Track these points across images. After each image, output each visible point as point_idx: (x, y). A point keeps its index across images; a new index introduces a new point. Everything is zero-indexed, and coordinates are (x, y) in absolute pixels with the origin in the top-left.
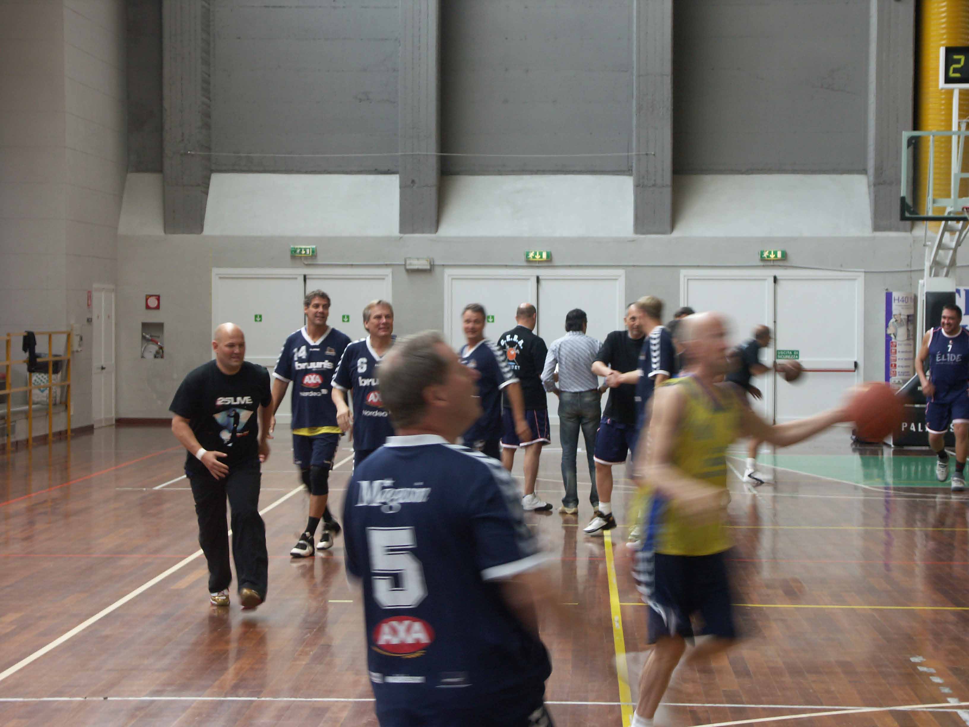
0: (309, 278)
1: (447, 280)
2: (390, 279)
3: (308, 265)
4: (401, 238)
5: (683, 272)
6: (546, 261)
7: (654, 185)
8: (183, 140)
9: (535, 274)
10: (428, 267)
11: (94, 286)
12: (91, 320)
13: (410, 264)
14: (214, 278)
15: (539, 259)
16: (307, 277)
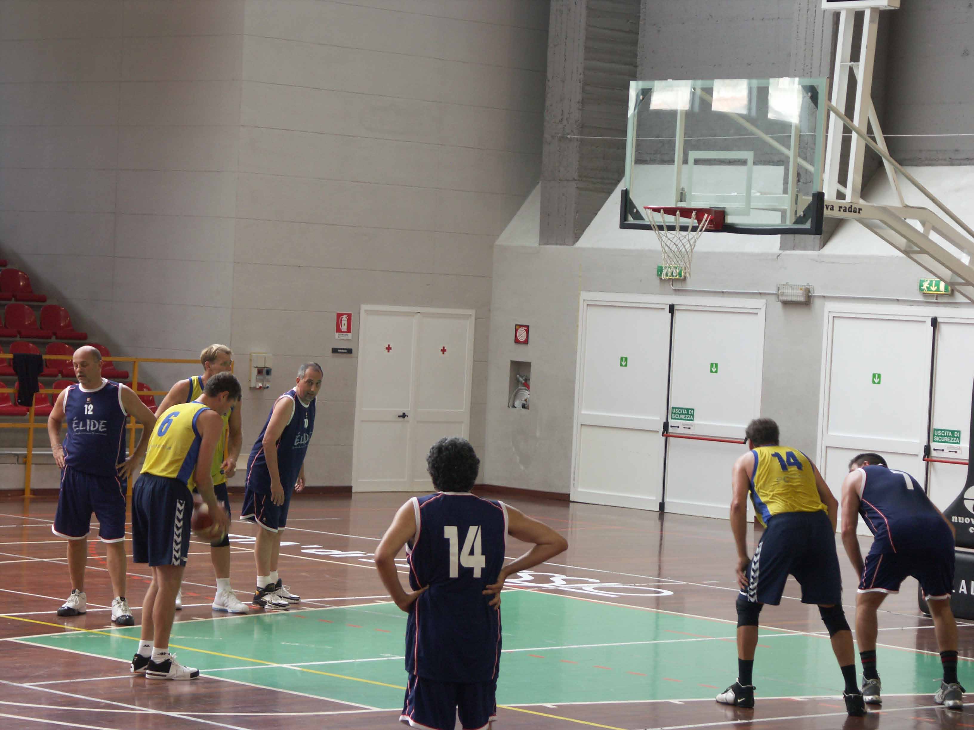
0: (678, 310)
1: (827, 319)
2: (762, 313)
3: (676, 291)
4: (781, 255)
6: (946, 295)
8: (562, 119)
9: (934, 315)
10: (802, 299)
11: (364, 307)
12: (350, 351)
13: (783, 294)
14: (582, 305)
15: (935, 291)
16: (676, 307)
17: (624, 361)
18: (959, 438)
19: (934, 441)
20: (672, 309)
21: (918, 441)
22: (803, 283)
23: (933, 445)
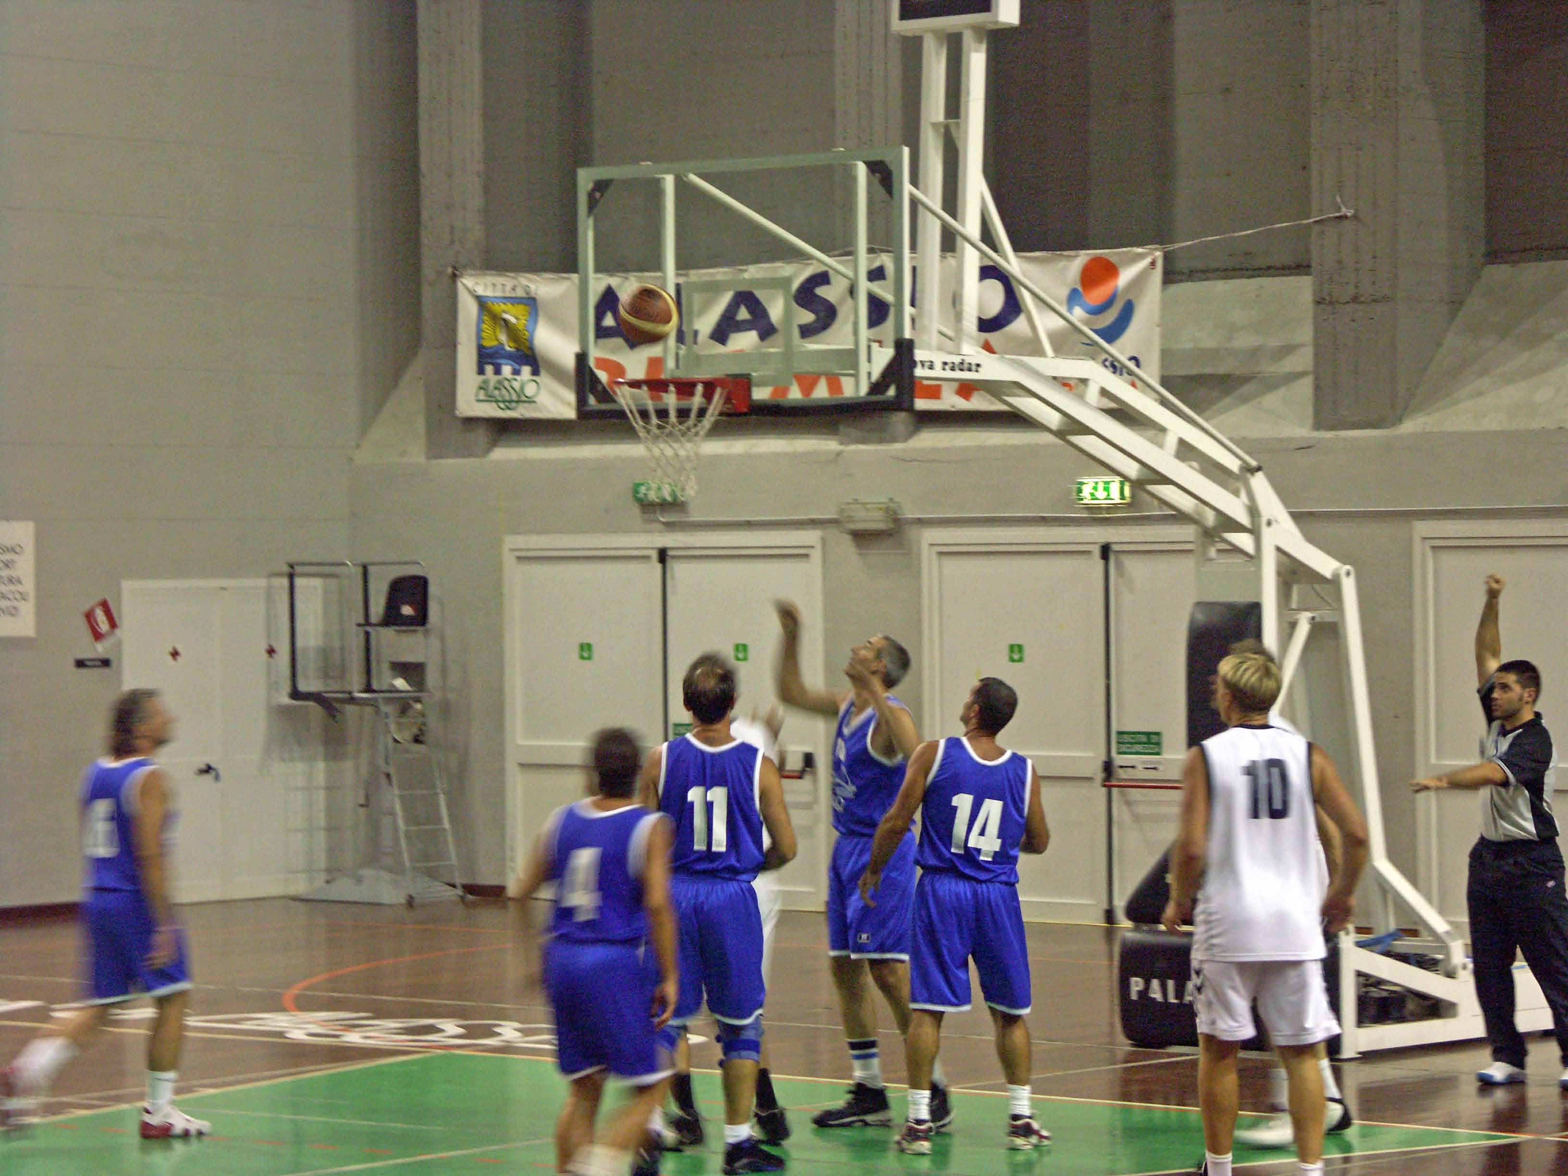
0: (674, 557)
1: (928, 557)
2: (816, 555)
3: (670, 526)
4: (839, 454)
5: (1422, 528)
6: (1129, 505)
7: (1355, 299)
8: (452, 242)
9: (1103, 540)
10: (881, 526)
11: (128, 586)
12: (106, 663)
13: (850, 519)
14: (509, 561)
15: (1105, 499)
16: (670, 553)
17: (586, 651)
18: (1158, 744)
19: (1120, 753)
20: (663, 555)
21: (1090, 754)
22: (884, 499)
23: (1119, 760)
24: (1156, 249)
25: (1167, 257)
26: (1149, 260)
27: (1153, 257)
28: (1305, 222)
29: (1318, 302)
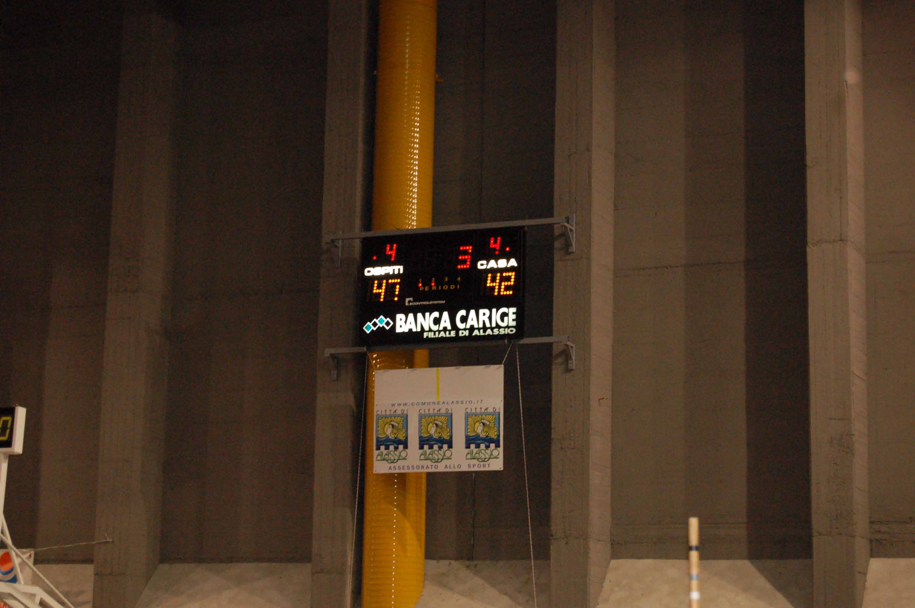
7: (110, 574)
24: (32, 550)
25: (36, 555)
26: (28, 555)
27: (30, 553)
28: (92, 543)
29: (96, 574)
